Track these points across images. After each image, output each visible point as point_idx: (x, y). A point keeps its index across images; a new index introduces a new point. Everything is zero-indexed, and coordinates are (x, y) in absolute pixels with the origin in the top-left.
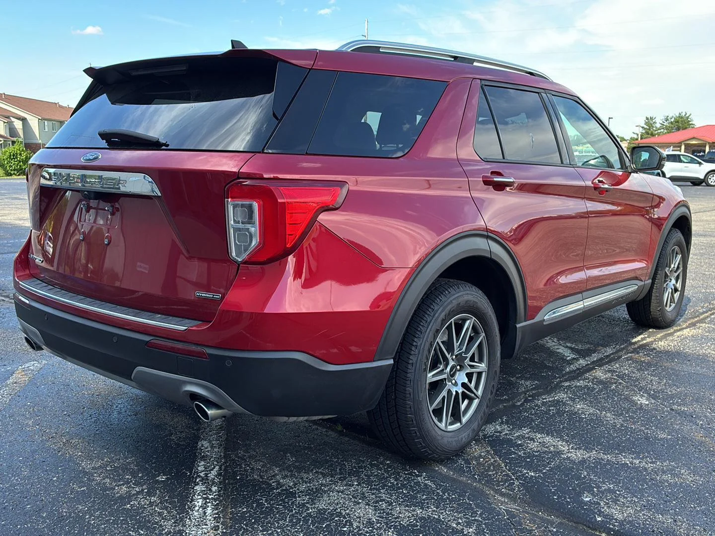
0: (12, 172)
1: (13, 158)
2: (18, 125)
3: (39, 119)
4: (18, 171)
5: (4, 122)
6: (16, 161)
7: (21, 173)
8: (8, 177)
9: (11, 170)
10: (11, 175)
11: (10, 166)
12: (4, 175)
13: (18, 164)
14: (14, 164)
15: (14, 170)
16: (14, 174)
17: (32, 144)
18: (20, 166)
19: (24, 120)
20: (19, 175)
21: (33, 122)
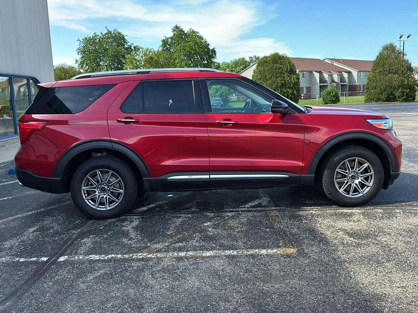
0: (328, 102)
1: (329, 95)
2: (346, 75)
3: (358, 72)
4: (331, 101)
5: (338, 75)
6: (330, 96)
7: (332, 102)
8: (326, 105)
9: (328, 101)
10: (327, 103)
11: (327, 99)
12: (324, 103)
13: (331, 98)
14: (329, 98)
15: (329, 101)
16: (329, 103)
17: (354, 85)
18: (332, 99)
19: (349, 73)
20: (331, 104)
21: (355, 73)
